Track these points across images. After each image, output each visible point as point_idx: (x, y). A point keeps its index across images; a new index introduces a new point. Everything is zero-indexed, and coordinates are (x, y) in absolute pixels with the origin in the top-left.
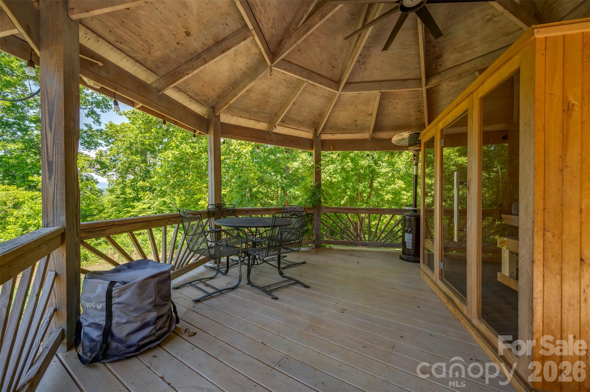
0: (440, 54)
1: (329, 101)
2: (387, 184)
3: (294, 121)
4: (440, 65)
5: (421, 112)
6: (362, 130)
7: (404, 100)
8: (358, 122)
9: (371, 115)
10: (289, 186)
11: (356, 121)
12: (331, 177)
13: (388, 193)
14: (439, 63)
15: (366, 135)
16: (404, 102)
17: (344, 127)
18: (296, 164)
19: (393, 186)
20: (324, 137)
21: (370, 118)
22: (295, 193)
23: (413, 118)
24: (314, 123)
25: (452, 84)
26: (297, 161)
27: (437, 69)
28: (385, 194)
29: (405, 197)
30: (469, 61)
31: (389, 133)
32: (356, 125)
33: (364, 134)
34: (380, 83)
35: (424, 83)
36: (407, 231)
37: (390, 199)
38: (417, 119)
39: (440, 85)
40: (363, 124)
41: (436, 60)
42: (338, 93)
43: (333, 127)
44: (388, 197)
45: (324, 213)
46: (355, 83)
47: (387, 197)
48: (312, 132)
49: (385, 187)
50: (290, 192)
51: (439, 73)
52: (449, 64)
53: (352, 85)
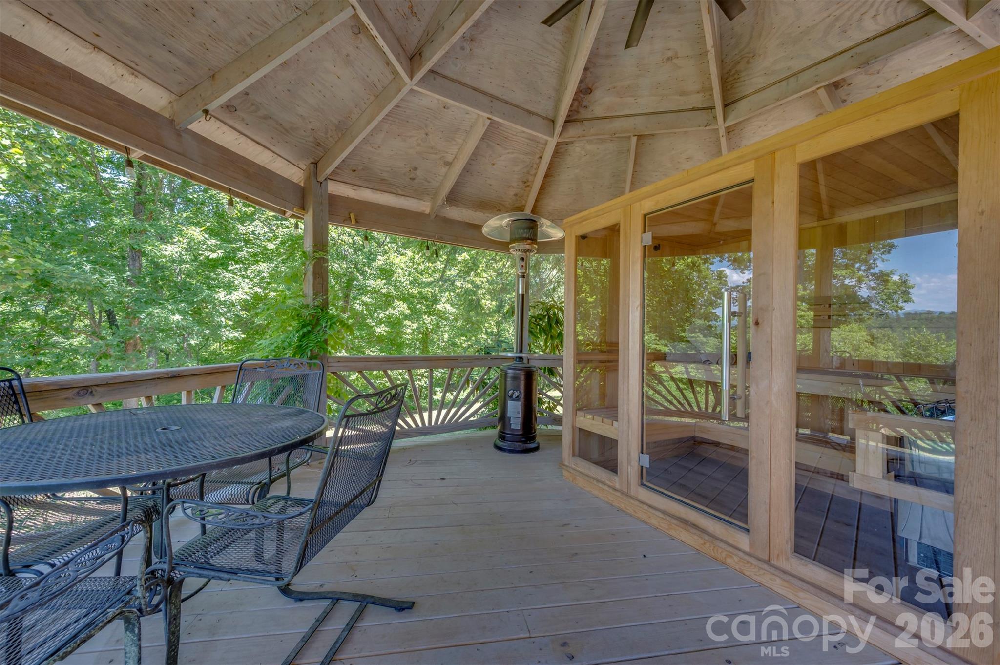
0: (590, 86)
1: (372, 98)
2: (379, 308)
3: (266, 117)
4: (586, 107)
5: (527, 184)
6: (419, 194)
7: (512, 153)
8: (418, 172)
9: (448, 164)
10: (146, 302)
11: (415, 169)
12: (264, 289)
13: (380, 322)
14: (584, 104)
15: (424, 206)
16: (512, 156)
17: (385, 175)
18: (171, 250)
19: (391, 311)
20: (334, 188)
21: (443, 170)
22: (167, 319)
23: (512, 192)
24: (319, 145)
25: (589, 147)
26: (173, 243)
27: (578, 112)
28: (375, 324)
29: (409, 331)
30: (627, 116)
31: (464, 211)
32: (413, 179)
33: (422, 202)
34: (492, 99)
35: (558, 129)
36: (511, 397)
37: (385, 334)
38: (516, 195)
39: (572, 142)
40: (426, 180)
41: (582, 95)
42: (409, 84)
43: (360, 168)
44: (381, 330)
45: (333, 373)
46: (445, 77)
47: (379, 330)
48: (304, 167)
49: (374, 313)
50: (150, 315)
51: (582, 121)
52: (599, 111)
53: (439, 80)
